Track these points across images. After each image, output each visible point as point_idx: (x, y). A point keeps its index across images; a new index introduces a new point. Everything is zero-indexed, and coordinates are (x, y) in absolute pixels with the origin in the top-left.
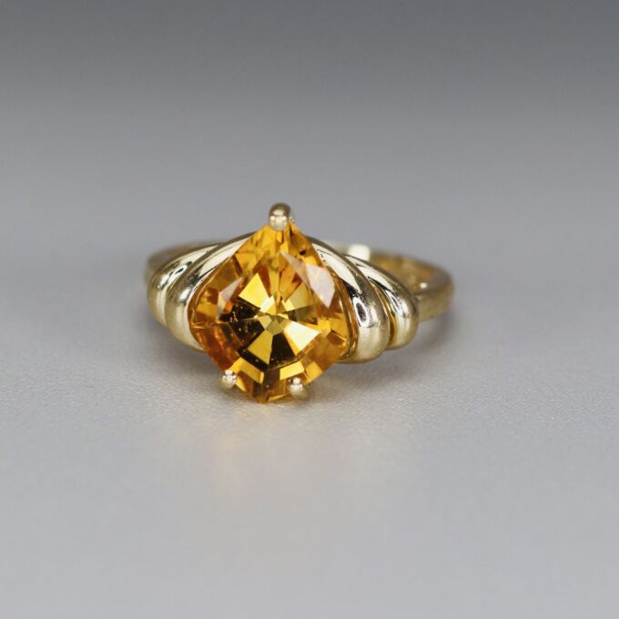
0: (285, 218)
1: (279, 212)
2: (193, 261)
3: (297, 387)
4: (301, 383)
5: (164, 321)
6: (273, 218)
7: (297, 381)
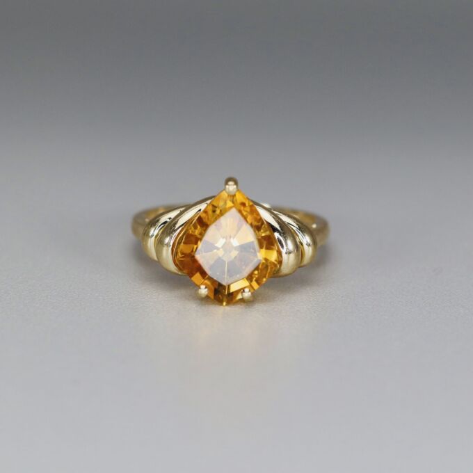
0: (235, 186)
1: (231, 183)
2: (172, 217)
3: (247, 294)
4: (250, 291)
5: (156, 259)
6: (227, 186)
7: (247, 290)
